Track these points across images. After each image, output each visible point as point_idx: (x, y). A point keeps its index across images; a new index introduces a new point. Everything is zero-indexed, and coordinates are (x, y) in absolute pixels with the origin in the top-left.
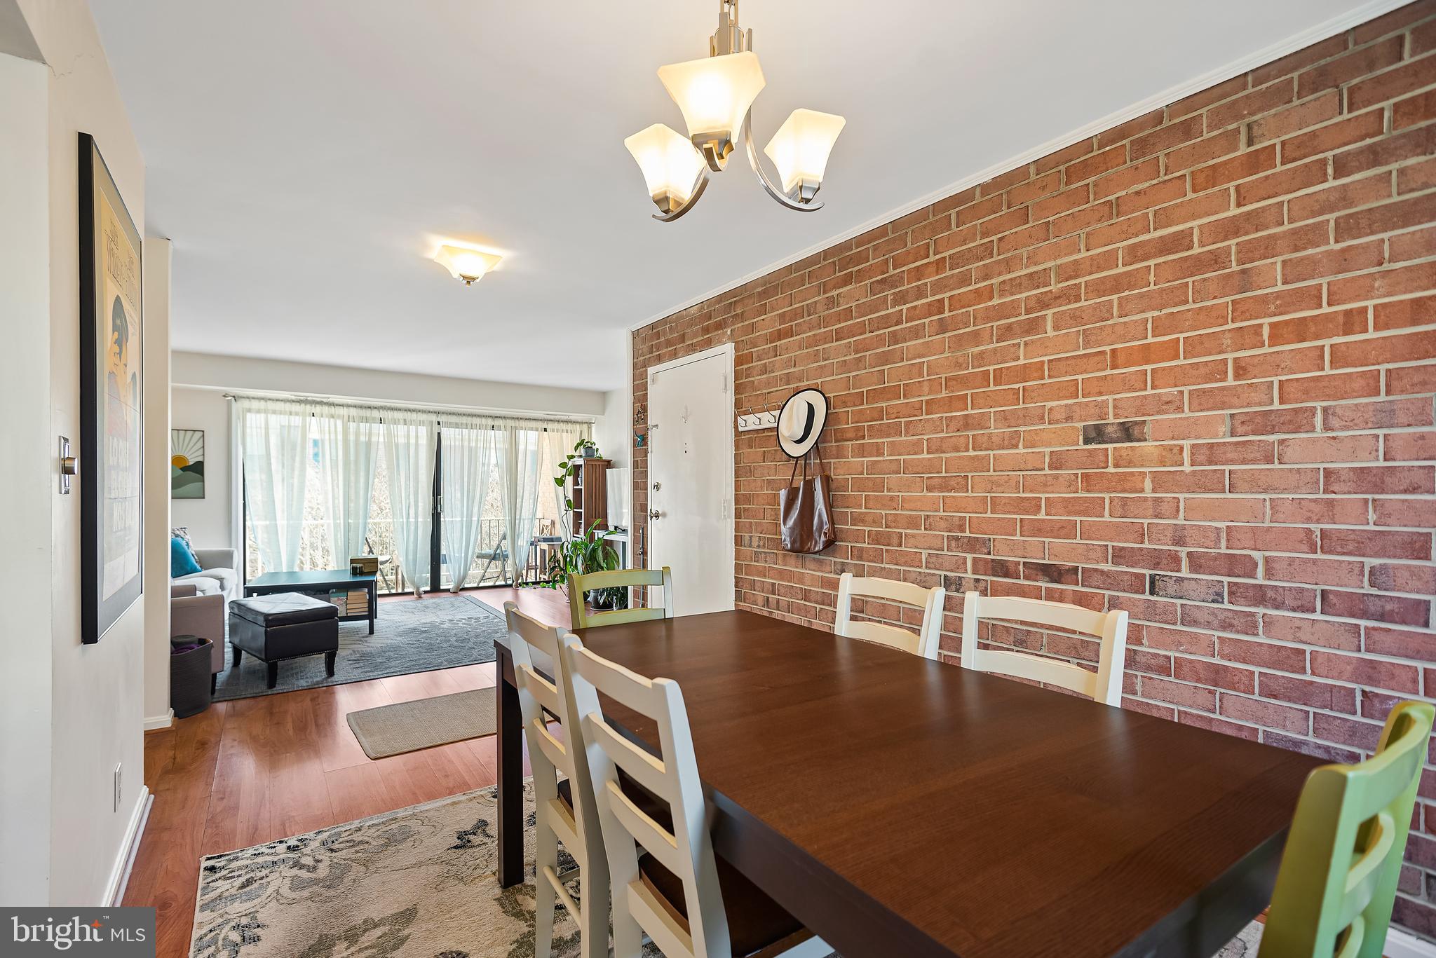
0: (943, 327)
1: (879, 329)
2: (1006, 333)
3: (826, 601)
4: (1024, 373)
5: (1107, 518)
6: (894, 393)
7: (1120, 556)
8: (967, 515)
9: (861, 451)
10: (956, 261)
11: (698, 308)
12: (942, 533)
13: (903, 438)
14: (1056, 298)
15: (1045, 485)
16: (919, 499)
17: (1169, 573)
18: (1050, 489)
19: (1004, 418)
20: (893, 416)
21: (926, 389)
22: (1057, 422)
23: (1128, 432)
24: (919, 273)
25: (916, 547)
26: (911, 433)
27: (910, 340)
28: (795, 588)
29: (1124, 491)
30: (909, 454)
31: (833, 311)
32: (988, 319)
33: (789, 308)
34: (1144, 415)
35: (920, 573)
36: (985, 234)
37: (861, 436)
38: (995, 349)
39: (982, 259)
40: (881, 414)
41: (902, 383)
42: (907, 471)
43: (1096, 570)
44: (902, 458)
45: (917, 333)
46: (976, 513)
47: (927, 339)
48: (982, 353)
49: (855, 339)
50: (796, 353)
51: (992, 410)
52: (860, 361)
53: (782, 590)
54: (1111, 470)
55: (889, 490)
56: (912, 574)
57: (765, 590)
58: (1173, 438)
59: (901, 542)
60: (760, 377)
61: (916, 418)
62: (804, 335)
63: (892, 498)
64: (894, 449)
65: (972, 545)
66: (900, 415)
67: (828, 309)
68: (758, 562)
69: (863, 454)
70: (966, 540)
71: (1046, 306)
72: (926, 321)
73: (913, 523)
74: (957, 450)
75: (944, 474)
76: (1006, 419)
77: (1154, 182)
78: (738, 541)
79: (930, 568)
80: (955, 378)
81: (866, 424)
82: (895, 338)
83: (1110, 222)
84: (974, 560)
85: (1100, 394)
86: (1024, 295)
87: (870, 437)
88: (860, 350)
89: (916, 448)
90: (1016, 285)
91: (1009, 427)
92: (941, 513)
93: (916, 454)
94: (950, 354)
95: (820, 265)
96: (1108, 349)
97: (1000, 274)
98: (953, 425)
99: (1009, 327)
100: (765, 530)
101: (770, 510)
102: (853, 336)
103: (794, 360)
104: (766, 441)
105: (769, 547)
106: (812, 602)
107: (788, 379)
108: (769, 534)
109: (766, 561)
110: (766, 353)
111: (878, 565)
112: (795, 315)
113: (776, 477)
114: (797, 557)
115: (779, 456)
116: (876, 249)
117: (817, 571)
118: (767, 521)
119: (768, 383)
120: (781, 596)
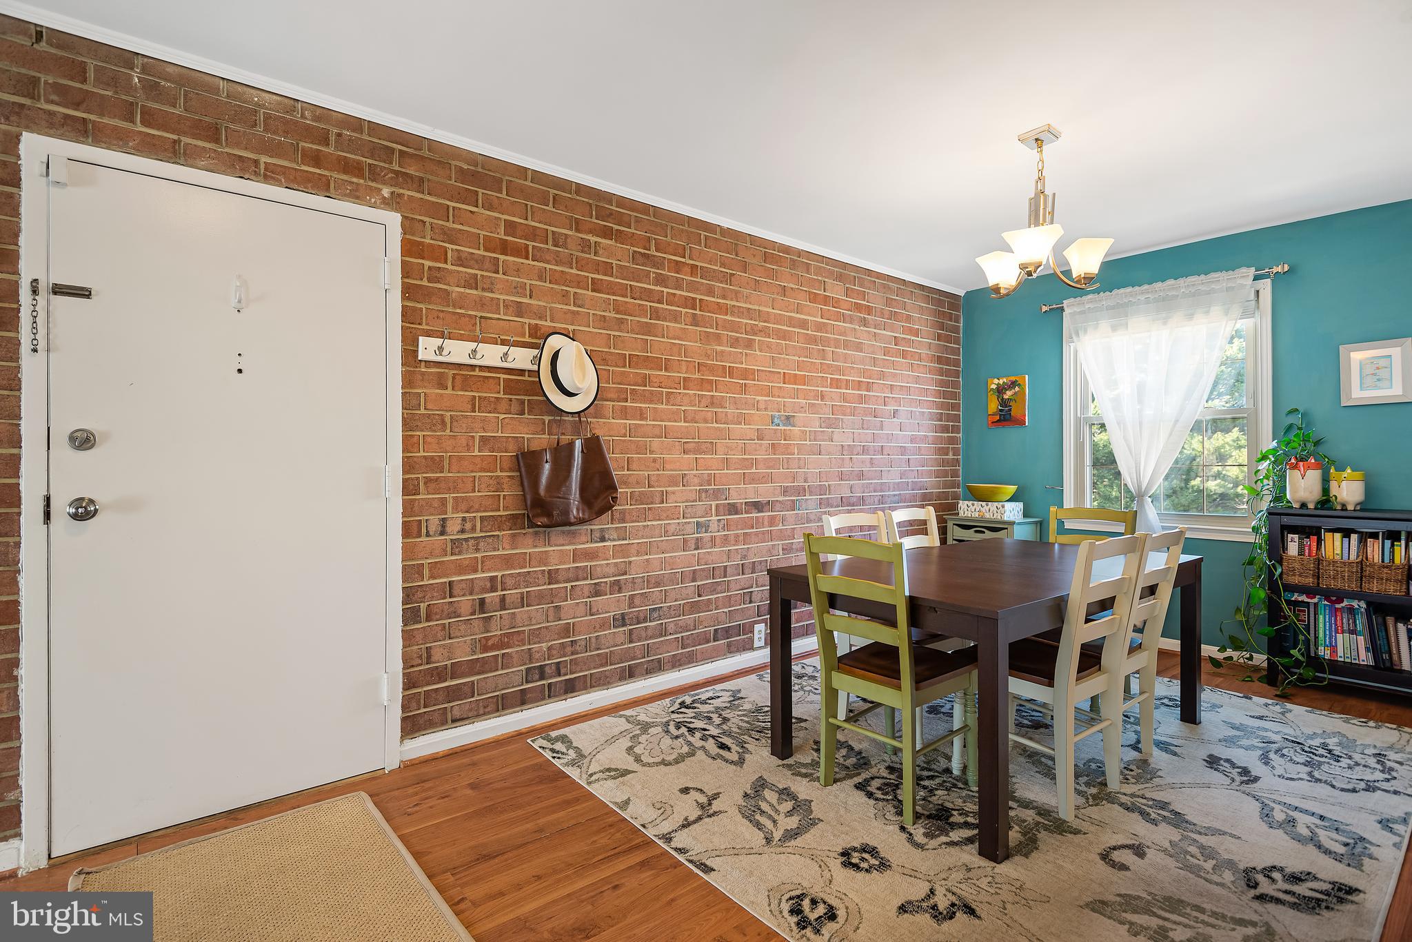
0: (695, 321)
1: (641, 299)
2: (735, 342)
3: (580, 576)
4: (746, 374)
5: (782, 470)
6: (657, 364)
7: (785, 491)
8: (713, 472)
9: (624, 413)
10: (705, 273)
11: (279, 103)
12: (696, 488)
13: (664, 406)
14: (761, 331)
15: (756, 450)
16: (677, 460)
17: (803, 498)
18: (757, 453)
19: (735, 402)
20: (656, 385)
21: (684, 368)
22: (761, 410)
23: (788, 420)
24: (678, 267)
25: (676, 502)
26: (671, 403)
27: (670, 321)
28: (532, 574)
29: (788, 454)
30: (669, 421)
31: (588, 256)
32: (725, 328)
33: (522, 221)
34: (794, 412)
35: (678, 523)
36: (723, 265)
37: (623, 399)
38: (730, 352)
39: (721, 282)
40: (645, 380)
41: (664, 357)
42: (667, 435)
43: (777, 501)
44: (663, 423)
45: (676, 317)
46: (718, 470)
47: (683, 326)
48: (722, 352)
49: (615, 298)
50: (534, 282)
51: (728, 395)
52: (622, 323)
53: (510, 582)
54: (782, 442)
55: (651, 452)
56: (673, 526)
57: (476, 590)
58: (804, 427)
59: (663, 499)
60: (462, 290)
61: (675, 391)
62: (548, 266)
63: (654, 460)
64: (657, 416)
65: (716, 494)
66: (663, 385)
67: (582, 252)
68: (460, 553)
69: (626, 416)
70: (712, 492)
71: (755, 334)
72: (684, 310)
73: (673, 481)
74: (706, 421)
75: (697, 440)
76: (736, 404)
77: (797, 287)
78: (409, 530)
79: (687, 518)
80: (705, 365)
81: (629, 387)
82: (656, 314)
83: (782, 298)
84: (717, 506)
85: (779, 397)
86: (745, 321)
87: (633, 400)
88: (621, 311)
89: (674, 417)
90: (740, 312)
91: (737, 409)
92: (695, 472)
93: (676, 421)
94: (700, 345)
95: (570, 196)
96: (782, 371)
97: (732, 300)
98: (704, 402)
99: (737, 339)
100: (477, 506)
101: (487, 479)
102: (614, 294)
103: (530, 290)
104: (479, 383)
105: (484, 530)
106: (561, 583)
107: (520, 310)
108: (484, 511)
109: (477, 550)
110: (477, 261)
111: (641, 524)
112: (533, 234)
113: (499, 434)
114: (536, 533)
115: (503, 406)
116: (638, 220)
117: (568, 545)
118: (480, 494)
119: (481, 304)
120: (509, 590)
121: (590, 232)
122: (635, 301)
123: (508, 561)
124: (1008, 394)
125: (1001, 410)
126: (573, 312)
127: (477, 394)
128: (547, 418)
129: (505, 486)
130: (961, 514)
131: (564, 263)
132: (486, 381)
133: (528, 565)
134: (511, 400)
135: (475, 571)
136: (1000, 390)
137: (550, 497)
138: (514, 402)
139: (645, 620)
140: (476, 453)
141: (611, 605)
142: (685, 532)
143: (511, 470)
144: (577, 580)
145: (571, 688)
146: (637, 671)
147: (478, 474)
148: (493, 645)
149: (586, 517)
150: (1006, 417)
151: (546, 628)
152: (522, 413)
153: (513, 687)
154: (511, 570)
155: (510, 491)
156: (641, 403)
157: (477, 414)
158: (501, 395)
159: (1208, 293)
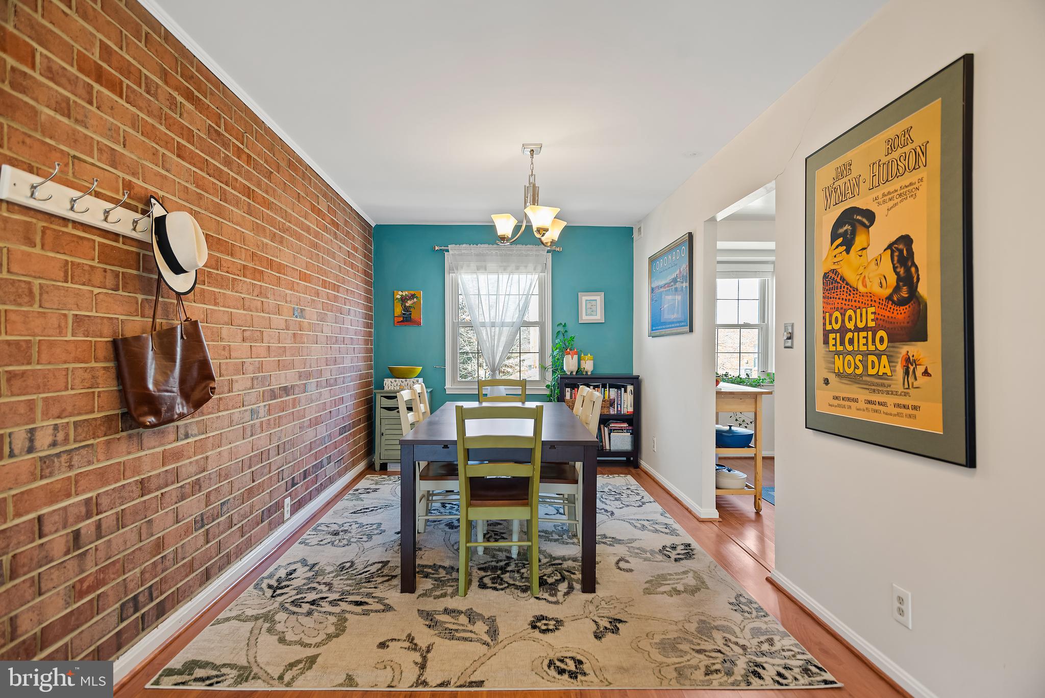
0: (250, 210)
1: (214, 177)
2: (273, 237)
3: (169, 481)
4: (279, 268)
5: (298, 357)
7: (300, 376)
8: (261, 359)
10: (256, 165)
12: (250, 375)
13: (230, 293)
15: (285, 339)
16: (239, 348)
17: (309, 381)
18: (286, 341)
19: (274, 293)
20: (226, 270)
21: (243, 256)
22: (288, 303)
23: (302, 312)
24: (239, 152)
25: (238, 390)
26: (235, 289)
27: (233, 206)
28: (126, 487)
29: (302, 343)
30: (234, 308)
31: (174, 115)
32: (267, 222)
33: (117, 50)
34: (305, 306)
35: (240, 412)
36: (266, 162)
38: (271, 245)
39: (265, 177)
41: (229, 241)
42: (232, 322)
43: (296, 385)
44: (230, 310)
45: (237, 203)
46: (264, 358)
47: (242, 213)
48: (266, 244)
49: (194, 169)
50: (127, 129)
51: (270, 286)
53: (105, 502)
54: (299, 332)
55: (222, 339)
57: (71, 520)
58: (309, 319)
60: (53, 113)
61: (237, 277)
63: (224, 348)
64: (225, 301)
66: (229, 270)
67: (170, 108)
68: (50, 474)
71: (284, 232)
72: (243, 198)
73: (236, 370)
74: (257, 310)
75: (251, 328)
76: (274, 295)
77: (305, 196)
79: (246, 406)
80: (256, 255)
82: (224, 196)
83: (298, 203)
84: (263, 392)
85: (297, 292)
86: (279, 218)
87: (209, 284)
88: (199, 186)
89: (237, 304)
90: (276, 209)
91: (275, 300)
92: (250, 360)
93: (238, 309)
94: (253, 235)
96: (298, 269)
97: (271, 196)
98: (256, 291)
99: (275, 234)
100: (69, 409)
101: (81, 372)
102: (194, 165)
103: (124, 137)
104: (73, 244)
105: (78, 438)
106: (152, 492)
107: (114, 160)
108: (79, 414)
109: (71, 467)
110: (69, 81)
111: (215, 415)
112: (126, 70)
113: (93, 314)
114: (130, 436)
115: (98, 277)
116: (212, 93)
117: (159, 446)
118: (73, 392)
119: (74, 139)
120: (105, 512)
121: (176, 89)
122: (210, 178)
123: (102, 476)
124: (409, 303)
125: (404, 314)
126: (162, 176)
127: (69, 259)
128: (140, 297)
129: (100, 381)
130: (386, 388)
131: (155, 116)
132: (80, 242)
133: (122, 477)
134: (105, 271)
135: (69, 496)
136: (403, 300)
137: (159, 391)
138: (109, 274)
139: (218, 517)
140: (69, 338)
141: (192, 507)
142: (244, 420)
143: (106, 360)
144: (167, 486)
145: (161, 611)
146: (212, 571)
147: (71, 366)
148: (89, 587)
149: (185, 411)
150: (407, 319)
151: (140, 549)
152: (117, 289)
153: (110, 632)
154: (106, 486)
155: (107, 386)
156: (215, 287)
157: (69, 285)
158: (95, 263)
159: (526, 256)
